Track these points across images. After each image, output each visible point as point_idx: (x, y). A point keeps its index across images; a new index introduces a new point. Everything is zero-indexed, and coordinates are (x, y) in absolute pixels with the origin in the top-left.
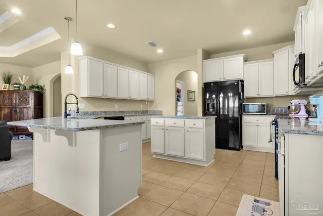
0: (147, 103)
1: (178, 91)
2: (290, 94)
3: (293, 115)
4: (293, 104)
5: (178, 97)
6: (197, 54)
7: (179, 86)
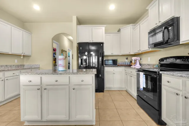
0: (22, 57)
1: (54, 50)
2: (131, 54)
3: (133, 67)
4: (133, 60)
5: (54, 54)
6: (72, 22)
7: (55, 46)
